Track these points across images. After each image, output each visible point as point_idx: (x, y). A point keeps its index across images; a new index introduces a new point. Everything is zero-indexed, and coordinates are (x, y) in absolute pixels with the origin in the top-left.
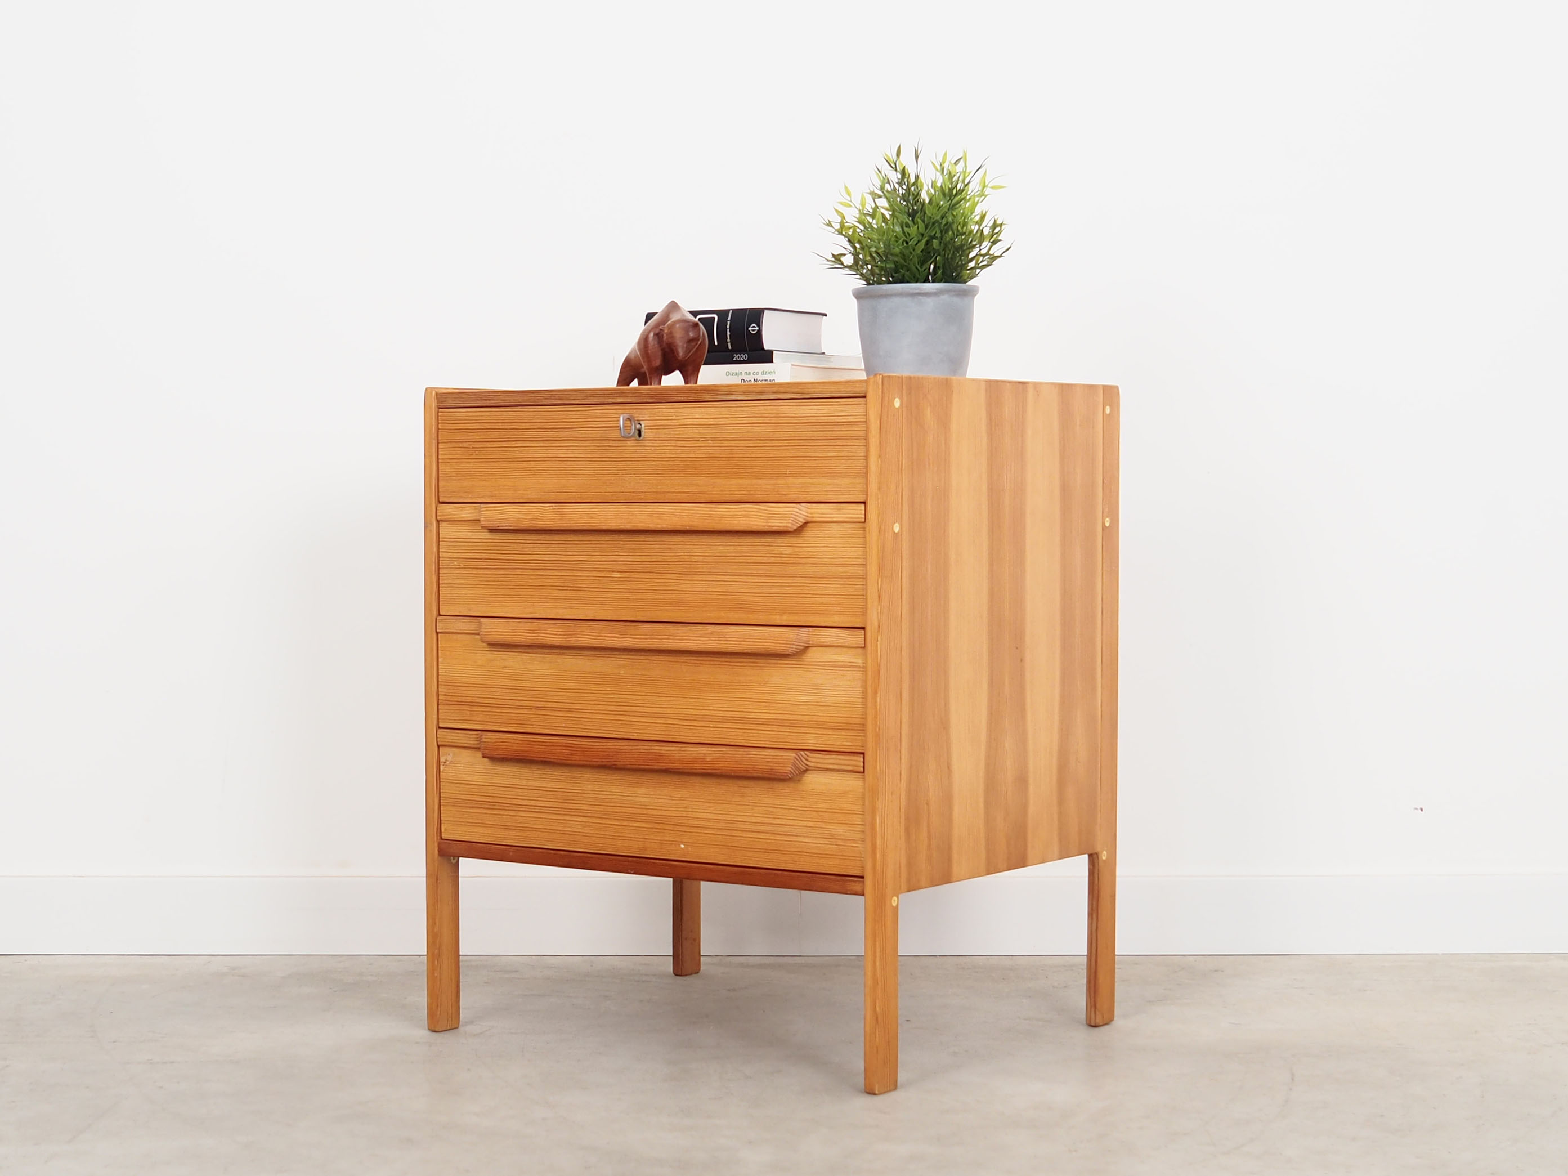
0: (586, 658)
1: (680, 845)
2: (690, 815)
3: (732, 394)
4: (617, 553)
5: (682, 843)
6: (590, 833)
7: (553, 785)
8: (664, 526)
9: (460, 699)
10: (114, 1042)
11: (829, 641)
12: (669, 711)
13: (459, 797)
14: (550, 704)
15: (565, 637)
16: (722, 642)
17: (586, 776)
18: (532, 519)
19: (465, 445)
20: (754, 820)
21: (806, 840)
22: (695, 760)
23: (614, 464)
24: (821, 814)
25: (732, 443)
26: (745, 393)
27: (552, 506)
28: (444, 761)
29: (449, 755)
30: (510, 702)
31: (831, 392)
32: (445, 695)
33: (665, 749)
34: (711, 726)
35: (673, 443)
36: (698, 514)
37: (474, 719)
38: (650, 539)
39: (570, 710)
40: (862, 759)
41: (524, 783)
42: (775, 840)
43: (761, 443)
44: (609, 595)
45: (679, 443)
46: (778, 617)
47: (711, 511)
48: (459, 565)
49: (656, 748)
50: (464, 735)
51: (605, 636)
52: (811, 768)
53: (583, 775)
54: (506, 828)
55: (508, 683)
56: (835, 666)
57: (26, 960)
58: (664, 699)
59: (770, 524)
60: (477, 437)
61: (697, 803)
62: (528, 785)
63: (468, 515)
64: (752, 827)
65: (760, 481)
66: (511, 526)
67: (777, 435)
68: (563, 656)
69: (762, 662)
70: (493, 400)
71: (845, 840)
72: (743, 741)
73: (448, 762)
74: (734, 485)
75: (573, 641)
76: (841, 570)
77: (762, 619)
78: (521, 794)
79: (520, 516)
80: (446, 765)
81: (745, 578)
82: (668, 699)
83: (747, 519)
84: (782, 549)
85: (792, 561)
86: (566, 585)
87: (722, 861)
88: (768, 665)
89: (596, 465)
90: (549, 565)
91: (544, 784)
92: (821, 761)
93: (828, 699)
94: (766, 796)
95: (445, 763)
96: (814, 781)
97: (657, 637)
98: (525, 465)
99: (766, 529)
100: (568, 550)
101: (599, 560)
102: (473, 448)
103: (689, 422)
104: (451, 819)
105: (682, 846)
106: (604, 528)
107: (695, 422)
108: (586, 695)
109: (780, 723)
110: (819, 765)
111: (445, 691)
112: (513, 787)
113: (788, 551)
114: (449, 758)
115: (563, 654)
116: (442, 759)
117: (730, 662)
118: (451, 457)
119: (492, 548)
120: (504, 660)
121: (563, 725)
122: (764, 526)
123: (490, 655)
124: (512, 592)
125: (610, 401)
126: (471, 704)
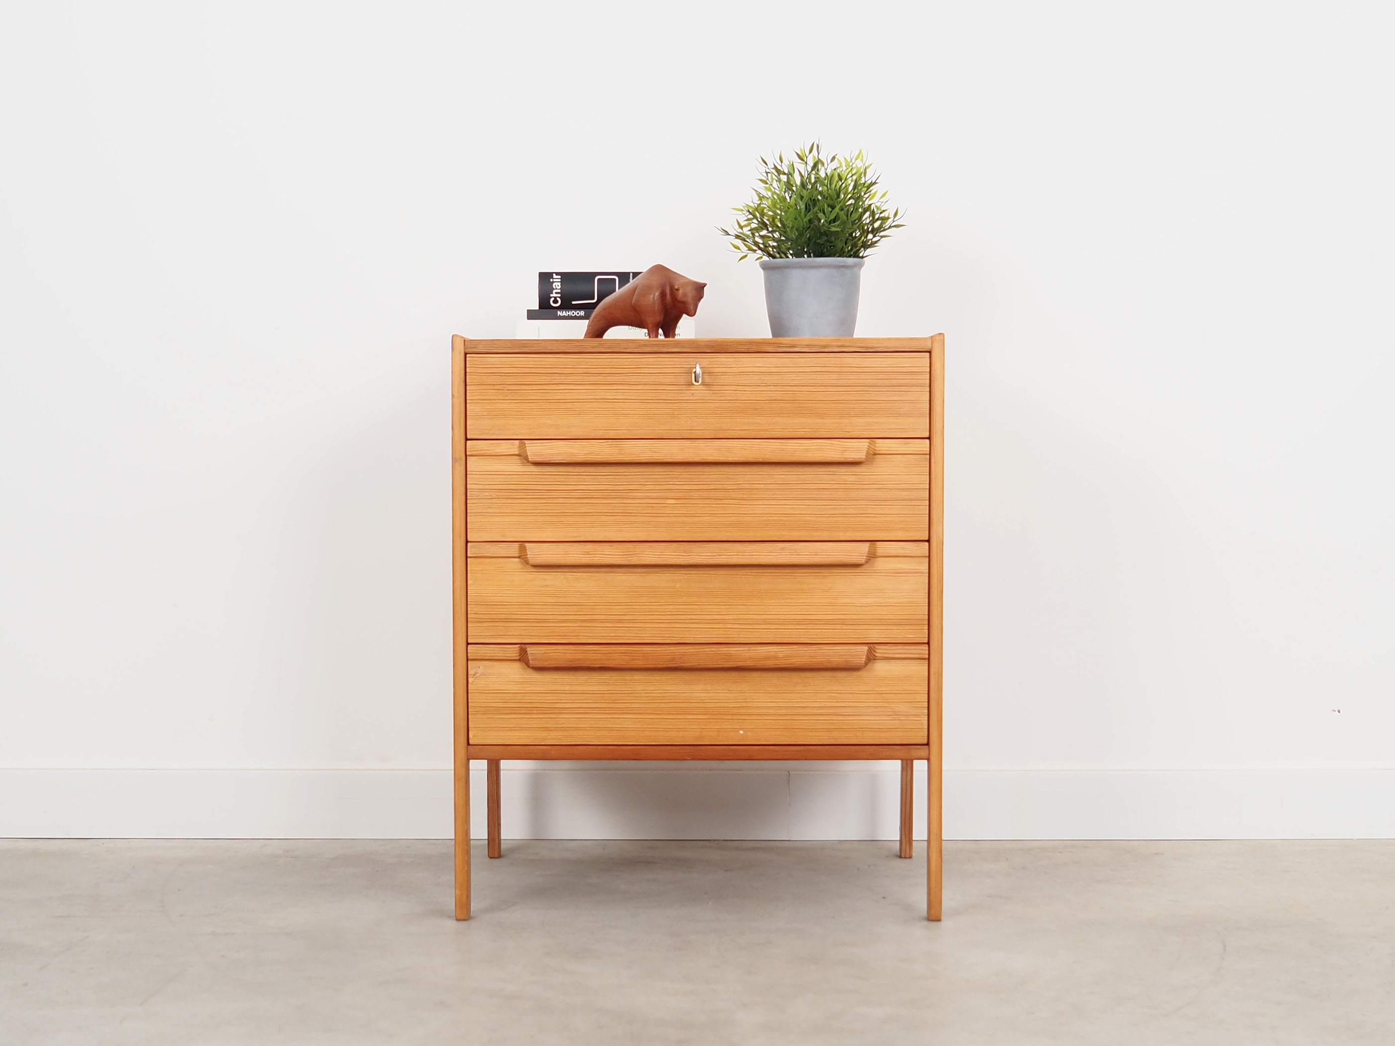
0: (637, 574)
1: (738, 731)
2: (750, 705)
3: (794, 347)
4: (671, 483)
5: (741, 729)
6: (642, 728)
7: (601, 688)
8: (735, 459)
9: (495, 617)
10: (181, 916)
11: (893, 552)
12: (727, 617)
13: (490, 705)
14: (597, 617)
15: (625, 556)
16: (793, 556)
17: (637, 678)
18: (586, 454)
19: (498, 387)
20: (816, 705)
21: (869, 718)
22: (767, 658)
23: (670, 406)
24: (884, 695)
25: (795, 388)
26: (808, 346)
27: (608, 442)
28: (473, 673)
29: (479, 668)
30: (551, 617)
31: (896, 347)
32: (476, 614)
33: (733, 650)
34: (773, 628)
35: (733, 388)
36: (770, 448)
37: (509, 634)
38: (707, 469)
39: (620, 621)
40: (927, 648)
41: (567, 688)
42: (838, 720)
43: (824, 389)
44: (662, 519)
45: (739, 388)
46: (841, 534)
47: (782, 445)
48: (492, 496)
49: (724, 649)
50: (501, 649)
51: (669, 555)
52: (878, 658)
53: (634, 678)
54: (547, 729)
55: (551, 600)
56: (897, 573)
57: (103, 844)
58: (723, 607)
59: (845, 456)
60: (512, 380)
61: (756, 694)
62: (572, 689)
63: (505, 451)
64: (815, 711)
65: (824, 421)
66: (564, 460)
67: (841, 382)
68: (614, 574)
69: (824, 571)
70: (532, 347)
71: (908, 715)
72: (806, 639)
73: (478, 675)
74: (797, 424)
75: (635, 560)
76: (904, 493)
77: (825, 536)
78: (564, 698)
79: (571, 451)
80: (476, 678)
81: (808, 502)
82: (727, 607)
83: (821, 452)
84: (844, 477)
85: (856, 487)
86: (615, 511)
87: (782, 742)
88: (830, 574)
89: (649, 406)
90: (595, 494)
91: (589, 688)
92: (888, 651)
93: (892, 600)
94: (830, 684)
95: (474, 675)
96: (881, 668)
97: (725, 554)
98: (569, 406)
99: (842, 460)
100: (617, 480)
101: (652, 488)
102: (508, 390)
103: (751, 369)
104: (482, 726)
105: (741, 732)
106: (671, 460)
107: (755, 370)
108: (637, 607)
109: (843, 622)
110: (886, 655)
111: (476, 609)
112: (555, 692)
113: (852, 478)
114: (480, 671)
115: (612, 572)
116: (471, 672)
117: (793, 573)
118: (482, 397)
119: (530, 480)
120: (545, 579)
121: (613, 635)
122: (840, 458)
123: (529, 576)
124: (554, 519)
125: (665, 350)
126: (507, 620)
